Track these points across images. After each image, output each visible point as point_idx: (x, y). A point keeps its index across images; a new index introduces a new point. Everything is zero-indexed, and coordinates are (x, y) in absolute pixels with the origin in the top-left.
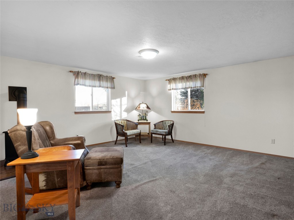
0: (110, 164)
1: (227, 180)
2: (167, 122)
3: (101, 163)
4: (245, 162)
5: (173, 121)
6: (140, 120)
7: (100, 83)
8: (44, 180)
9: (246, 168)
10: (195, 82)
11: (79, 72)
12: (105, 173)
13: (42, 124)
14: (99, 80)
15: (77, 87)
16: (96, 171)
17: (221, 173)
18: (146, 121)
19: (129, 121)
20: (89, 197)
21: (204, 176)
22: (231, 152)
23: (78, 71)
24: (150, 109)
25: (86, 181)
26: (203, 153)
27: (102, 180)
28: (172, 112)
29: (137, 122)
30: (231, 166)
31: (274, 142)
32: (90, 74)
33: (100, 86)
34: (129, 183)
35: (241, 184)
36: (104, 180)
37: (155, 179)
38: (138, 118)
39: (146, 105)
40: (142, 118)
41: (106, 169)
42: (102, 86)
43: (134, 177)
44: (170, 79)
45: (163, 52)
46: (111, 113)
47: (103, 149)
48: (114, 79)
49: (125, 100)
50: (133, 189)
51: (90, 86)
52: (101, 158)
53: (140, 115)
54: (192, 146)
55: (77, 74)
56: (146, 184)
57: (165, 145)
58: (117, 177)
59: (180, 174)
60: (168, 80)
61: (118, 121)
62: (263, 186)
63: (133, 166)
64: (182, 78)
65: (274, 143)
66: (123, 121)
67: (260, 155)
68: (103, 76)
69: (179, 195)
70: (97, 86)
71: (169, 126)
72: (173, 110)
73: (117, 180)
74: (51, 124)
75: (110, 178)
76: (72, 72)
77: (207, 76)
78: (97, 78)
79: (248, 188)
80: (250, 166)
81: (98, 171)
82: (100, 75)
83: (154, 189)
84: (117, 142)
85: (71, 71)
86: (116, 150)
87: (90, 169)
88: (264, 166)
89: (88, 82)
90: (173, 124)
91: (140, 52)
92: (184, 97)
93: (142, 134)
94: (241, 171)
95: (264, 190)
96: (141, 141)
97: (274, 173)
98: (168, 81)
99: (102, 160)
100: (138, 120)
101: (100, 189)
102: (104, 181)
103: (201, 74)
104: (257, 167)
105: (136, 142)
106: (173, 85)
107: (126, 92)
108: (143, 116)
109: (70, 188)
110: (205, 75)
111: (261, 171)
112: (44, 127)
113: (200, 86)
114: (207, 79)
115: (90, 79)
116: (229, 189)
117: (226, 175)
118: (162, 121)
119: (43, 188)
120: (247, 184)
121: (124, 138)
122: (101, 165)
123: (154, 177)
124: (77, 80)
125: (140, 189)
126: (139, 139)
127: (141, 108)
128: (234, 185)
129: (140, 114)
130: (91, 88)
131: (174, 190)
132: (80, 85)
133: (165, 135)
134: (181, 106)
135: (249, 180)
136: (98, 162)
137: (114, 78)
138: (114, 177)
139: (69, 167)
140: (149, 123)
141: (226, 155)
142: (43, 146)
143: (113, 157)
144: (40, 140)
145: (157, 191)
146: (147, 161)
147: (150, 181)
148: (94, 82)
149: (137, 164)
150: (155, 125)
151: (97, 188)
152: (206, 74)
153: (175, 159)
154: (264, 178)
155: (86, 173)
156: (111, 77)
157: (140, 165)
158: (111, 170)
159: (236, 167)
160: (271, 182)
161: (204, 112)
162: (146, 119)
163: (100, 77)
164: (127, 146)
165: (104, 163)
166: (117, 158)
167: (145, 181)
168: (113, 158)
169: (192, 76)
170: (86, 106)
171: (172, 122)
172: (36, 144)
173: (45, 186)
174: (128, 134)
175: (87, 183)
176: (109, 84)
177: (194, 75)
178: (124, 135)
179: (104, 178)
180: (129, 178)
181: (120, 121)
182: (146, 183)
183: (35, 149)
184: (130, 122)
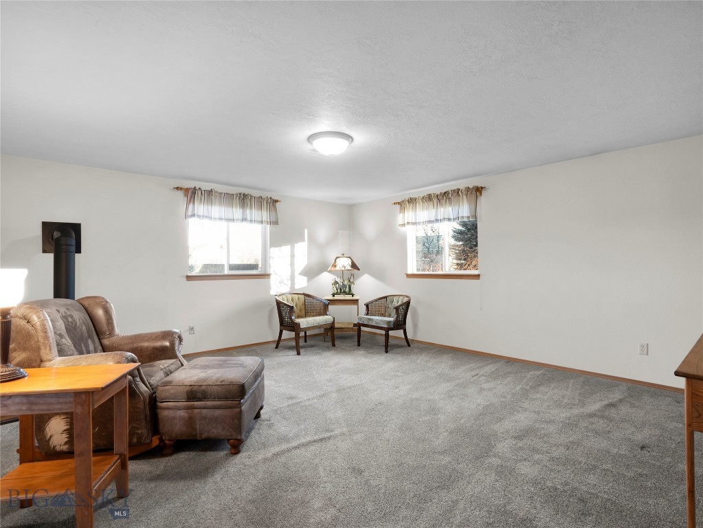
0: (215, 398)
1: (504, 447)
2: (395, 299)
3: (195, 394)
4: (566, 401)
5: (407, 297)
6: (337, 294)
7: (244, 213)
8: (64, 431)
9: (564, 414)
10: (458, 207)
11: (197, 188)
12: (204, 418)
13: (86, 304)
14: (243, 206)
15: (192, 222)
16: (182, 413)
17: (496, 427)
18: (349, 297)
19: (309, 296)
20: (159, 475)
21: (451, 433)
22: (538, 373)
23: (195, 188)
24: (359, 269)
25: (158, 436)
26: (469, 374)
27: (196, 435)
28: (409, 276)
29: (331, 297)
30: (526, 410)
31: (645, 350)
32: (221, 193)
33: (244, 219)
34: (263, 443)
35: (537, 457)
36: (201, 434)
37: (328, 435)
38: (332, 289)
39: (349, 261)
40: (341, 290)
41: (204, 408)
42: (249, 218)
43: (282, 428)
44: (403, 202)
45: (362, 138)
46: (269, 278)
47: (215, 360)
48: (277, 204)
49: (302, 248)
50: (265, 460)
51: (221, 219)
52: (196, 382)
53: (336, 283)
54: (451, 355)
55: (192, 194)
56: (303, 449)
57: (387, 352)
58: (231, 430)
59: (393, 426)
60: (399, 203)
61: (284, 296)
62: (595, 467)
63: (294, 401)
64: (429, 198)
65: (646, 353)
66: (296, 296)
67: (612, 382)
68: (251, 196)
69: (368, 480)
70: (238, 220)
71: (397, 309)
72: (410, 272)
73: (231, 436)
74: (107, 302)
75: (215, 431)
76: (181, 189)
77: (483, 192)
78: (236, 201)
79: (551, 470)
80: (576, 411)
81: (187, 413)
82: (245, 196)
83: (316, 461)
84: (281, 343)
85: (177, 188)
86: (241, 365)
87: (168, 408)
88: (613, 413)
89: (217, 210)
90: (408, 304)
91: (311, 138)
92: (461, 243)
93: (337, 325)
94: (548, 422)
95: (592, 479)
96: (336, 343)
97: (633, 432)
98: (398, 206)
99: (195, 388)
100: (333, 295)
101: (192, 454)
102: (200, 437)
103: (471, 187)
104: (591, 415)
105: (326, 344)
106: (409, 215)
107: (306, 230)
108: (344, 286)
109: (79, 456)
110: (479, 190)
111: (601, 424)
112: (90, 309)
113: (469, 215)
114: (483, 200)
115: (220, 204)
116: (501, 471)
117: (508, 431)
118: (386, 297)
119: (62, 447)
120: (552, 459)
121: (293, 334)
122: (194, 398)
123: (327, 431)
124: (191, 206)
125: (283, 459)
126: (331, 337)
127: (338, 268)
128: (516, 461)
129: (338, 280)
130: (224, 223)
131: (362, 466)
132: (199, 216)
133: (387, 330)
134: (455, 261)
135: (562, 449)
136: (187, 392)
137: (276, 201)
138: (224, 429)
139: (79, 407)
140: (356, 302)
141: (525, 381)
142: (76, 352)
143: (223, 381)
144: (68, 339)
145: (321, 469)
146: (330, 389)
147: (315, 441)
148: (230, 210)
149: (303, 396)
150: (367, 306)
151: (188, 453)
152: (482, 188)
153: (397, 387)
154: (604, 444)
155: (159, 416)
156: (271, 198)
157: (309, 399)
158: (218, 412)
159: (538, 413)
160: (620, 456)
161: (479, 275)
162: (350, 293)
163: (243, 199)
164: (299, 354)
165: (199, 395)
166: (231, 384)
167: (303, 440)
168: (223, 383)
169: (449, 193)
170: (252, 262)
171: (406, 300)
172: (48, 348)
173: (66, 443)
174: (302, 326)
175: (161, 440)
176: (265, 215)
177: (454, 190)
178: (294, 327)
179: (200, 430)
180: (270, 432)
181: (290, 297)
182: (303, 445)
183: (44, 359)
184: (310, 299)
